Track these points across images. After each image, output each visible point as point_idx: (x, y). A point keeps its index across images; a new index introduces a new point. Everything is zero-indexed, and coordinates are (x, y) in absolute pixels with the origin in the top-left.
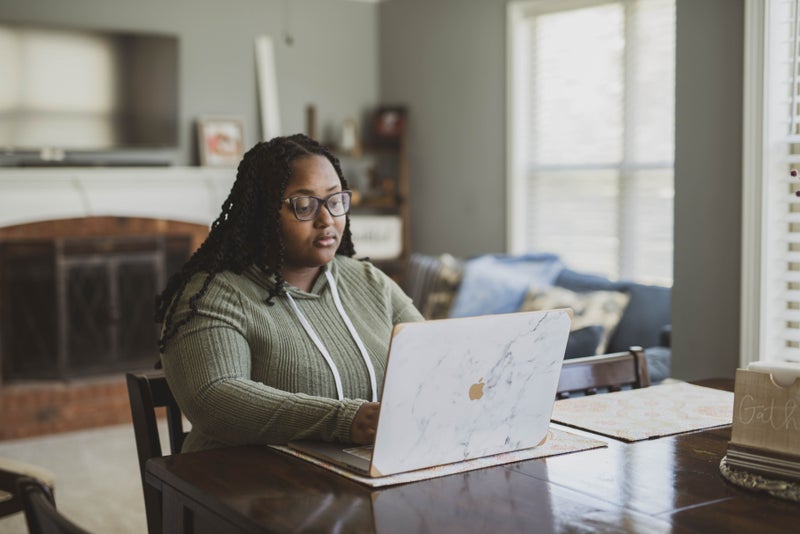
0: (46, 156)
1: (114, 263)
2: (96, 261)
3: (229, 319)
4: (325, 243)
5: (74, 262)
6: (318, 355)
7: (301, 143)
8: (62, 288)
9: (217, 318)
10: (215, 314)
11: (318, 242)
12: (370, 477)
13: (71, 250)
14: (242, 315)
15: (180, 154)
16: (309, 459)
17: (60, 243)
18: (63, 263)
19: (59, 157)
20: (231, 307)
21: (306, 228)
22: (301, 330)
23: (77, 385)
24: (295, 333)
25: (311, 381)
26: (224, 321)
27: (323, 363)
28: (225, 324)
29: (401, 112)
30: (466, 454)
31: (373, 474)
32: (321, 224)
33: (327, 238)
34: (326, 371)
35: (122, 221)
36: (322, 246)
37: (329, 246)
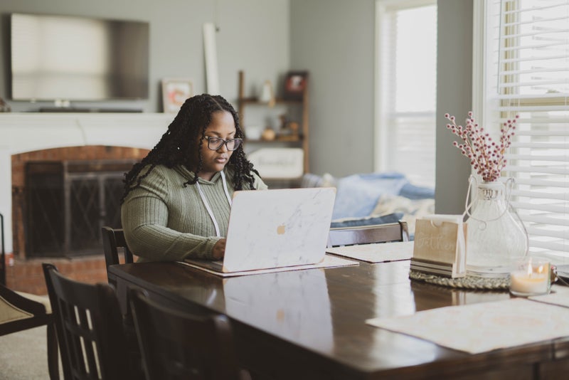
0: (58, 104)
1: (102, 177)
2: (91, 176)
3: (158, 193)
4: (220, 161)
5: (75, 176)
6: (208, 217)
7: (219, 102)
8: (67, 194)
9: (152, 192)
10: (151, 189)
11: (216, 160)
12: (223, 273)
13: (74, 168)
14: (167, 192)
15: (149, 104)
16: (194, 266)
17: (66, 163)
18: (68, 177)
19: (66, 105)
20: (161, 187)
21: (212, 153)
22: (201, 202)
23: (76, 261)
24: (197, 204)
25: (202, 231)
26: (155, 194)
27: (210, 222)
28: (155, 196)
29: (304, 75)
30: (277, 264)
31: (224, 271)
32: (220, 151)
33: (222, 159)
34: (211, 226)
35: (109, 149)
36: (219, 163)
37: (222, 163)
